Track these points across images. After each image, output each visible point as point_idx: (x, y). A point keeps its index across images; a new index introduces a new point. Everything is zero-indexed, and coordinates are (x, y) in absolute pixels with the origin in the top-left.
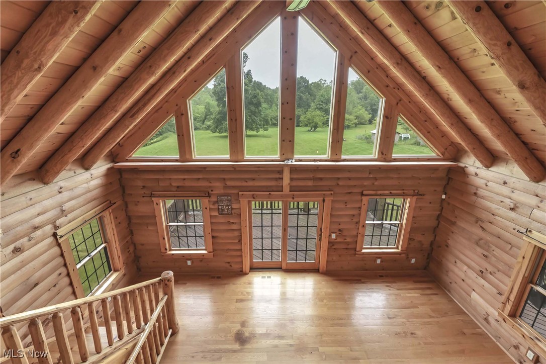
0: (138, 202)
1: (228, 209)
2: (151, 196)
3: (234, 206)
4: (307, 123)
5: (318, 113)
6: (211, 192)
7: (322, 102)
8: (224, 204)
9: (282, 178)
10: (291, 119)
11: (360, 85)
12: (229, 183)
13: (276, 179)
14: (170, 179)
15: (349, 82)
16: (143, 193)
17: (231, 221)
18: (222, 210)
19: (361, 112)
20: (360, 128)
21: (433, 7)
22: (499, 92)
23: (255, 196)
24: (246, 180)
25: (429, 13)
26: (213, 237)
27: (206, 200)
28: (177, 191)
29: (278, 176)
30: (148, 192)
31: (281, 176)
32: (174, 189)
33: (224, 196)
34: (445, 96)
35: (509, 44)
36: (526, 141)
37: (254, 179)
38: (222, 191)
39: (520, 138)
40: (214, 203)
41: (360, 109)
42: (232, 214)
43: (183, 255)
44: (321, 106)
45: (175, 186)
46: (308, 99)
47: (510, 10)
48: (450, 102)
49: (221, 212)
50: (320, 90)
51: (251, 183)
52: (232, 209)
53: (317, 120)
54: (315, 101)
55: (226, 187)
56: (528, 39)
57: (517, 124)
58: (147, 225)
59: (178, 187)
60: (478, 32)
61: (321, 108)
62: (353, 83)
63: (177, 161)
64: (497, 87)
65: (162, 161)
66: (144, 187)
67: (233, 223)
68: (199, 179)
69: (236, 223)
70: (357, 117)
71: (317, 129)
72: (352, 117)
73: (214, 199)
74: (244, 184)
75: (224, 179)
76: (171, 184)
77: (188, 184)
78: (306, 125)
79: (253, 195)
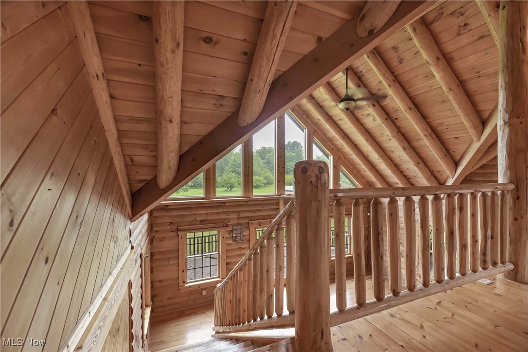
0: (163, 238)
1: (240, 236)
2: (178, 230)
3: (245, 233)
4: (224, 184)
5: (234, 175)
6: (228, 223)
7: (235, 166)
8: (238, 231)
9: (279, 208)
10: (283, 167)
11: (263, 153)
12: (243, 215)
13: (275, 209)
14: (196, 214)
15: (254, 150)
16: (169, 228)
17: (242, 247)
18: (236, 237)
19: (267, 174)
20: (268, 187)
21: (365, 115)
22: (393, 152)
23: (260, 223)
24: (254, 211)
25: (363, 117)
26: (227, 264)
27: (224, 230)
28: (200, 224)
29: (276, 207)
30: (174, 227)
31: (278, 207)
32: (199, 223)
33: (238, 225)
34: (366, 155)
35: (398, 132)
36: (405, 174)
37: (259, 210)
38: (236, 222)
39: (402, 174)
40: (230, 232)
41: (267, 172)
42: (243, 240)
43: (199, 286)
44: (234, 169)
45: (198, 221)
46: (221, 164)
47: (397, 121)
48: (369, 158)
49: (235, 239)
50: (231, 156)
51: (257, 214)
52: (243, 236)
53: (233, 180)
54: (228, 165)
55: (239, 218)
56: (404, 131)
57: (401, 166)
58: (168, 259)
59: (201, 221)
60: (387, 127)
61: (235, 171)
62: (257, 152)
63: (203, 199)
64: (392, 150)
65: (191, 199)
66: (171, 223)
67: (243, 248)
68: (219, 213)
69: (245, 248)
70: (265, 178)
71: (233, 189)
72: (261, 178)
73: (230, 229)
74: (253, 214)
75: (238, 212)
76: (196, 219)
77: (210, 217)
78: (223, 186)
79: (259, 222)
